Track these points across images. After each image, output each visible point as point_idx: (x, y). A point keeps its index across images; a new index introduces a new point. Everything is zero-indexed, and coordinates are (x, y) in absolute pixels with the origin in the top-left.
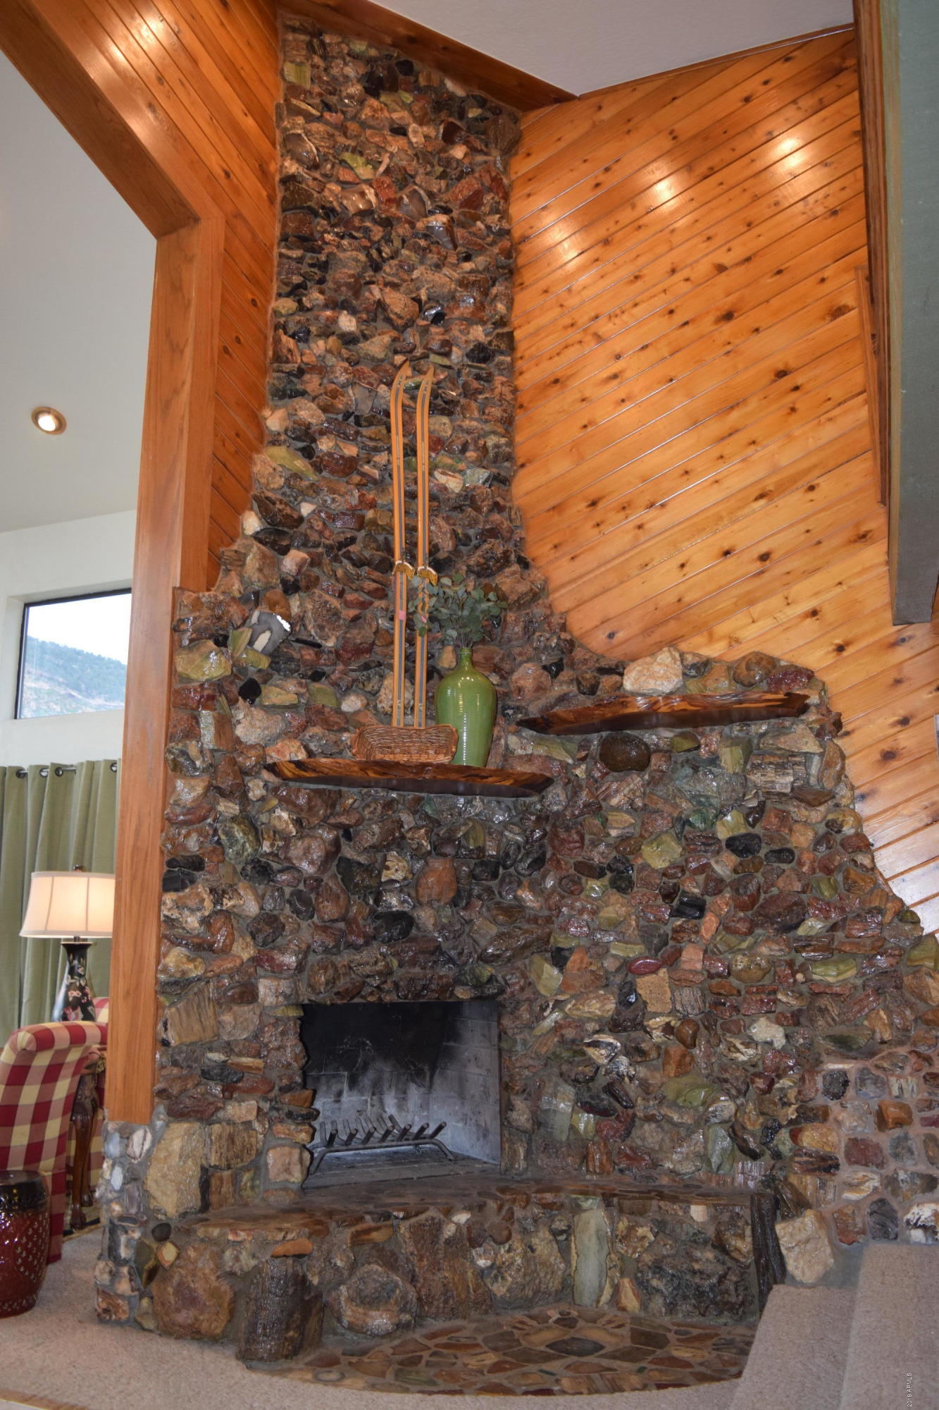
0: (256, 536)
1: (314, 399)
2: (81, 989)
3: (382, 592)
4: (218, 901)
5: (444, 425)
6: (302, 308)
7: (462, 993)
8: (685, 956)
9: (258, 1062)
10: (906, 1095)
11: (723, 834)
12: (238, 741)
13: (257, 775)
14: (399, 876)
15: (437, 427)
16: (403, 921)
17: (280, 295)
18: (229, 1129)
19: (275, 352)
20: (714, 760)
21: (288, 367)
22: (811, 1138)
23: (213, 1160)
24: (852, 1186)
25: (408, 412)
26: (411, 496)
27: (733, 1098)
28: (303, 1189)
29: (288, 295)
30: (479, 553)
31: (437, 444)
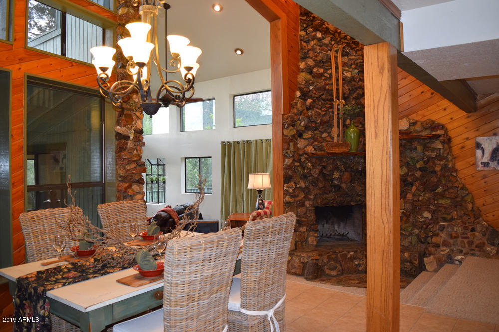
0: (300, 97)
1: (311, 58)
2: (262, 200)
3: (332, 107)
4: (296, 185)
5: (346, 59)
6: (307, 34)
7: (353, 203)
8: (407, 196)
9: (306, 219)
10: (458, 231)
11: (418, 166)
12: (298, 148)
13: (303, 156)
14: (337, 176)
15: (344, 60)
16: (338, 187)
17: (301, 30)
18: (300, 233)
19: (301, 47)
20: (416, 149)
21: (304, 51)
22: (434, 240)
23: (297, 240)
24: (442, 251)
25: (336, 57)
26: (337, 80)
27: (418, 230)
28: (317, 246)
29: (303, 30)
30: (356, 93)
31: (344, 64)
